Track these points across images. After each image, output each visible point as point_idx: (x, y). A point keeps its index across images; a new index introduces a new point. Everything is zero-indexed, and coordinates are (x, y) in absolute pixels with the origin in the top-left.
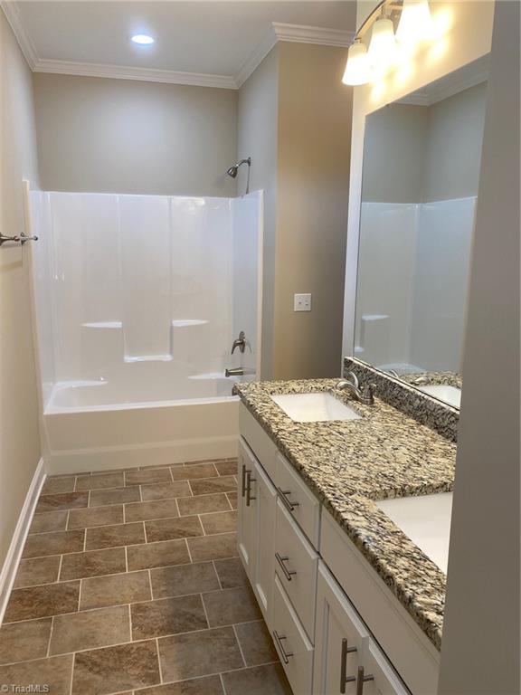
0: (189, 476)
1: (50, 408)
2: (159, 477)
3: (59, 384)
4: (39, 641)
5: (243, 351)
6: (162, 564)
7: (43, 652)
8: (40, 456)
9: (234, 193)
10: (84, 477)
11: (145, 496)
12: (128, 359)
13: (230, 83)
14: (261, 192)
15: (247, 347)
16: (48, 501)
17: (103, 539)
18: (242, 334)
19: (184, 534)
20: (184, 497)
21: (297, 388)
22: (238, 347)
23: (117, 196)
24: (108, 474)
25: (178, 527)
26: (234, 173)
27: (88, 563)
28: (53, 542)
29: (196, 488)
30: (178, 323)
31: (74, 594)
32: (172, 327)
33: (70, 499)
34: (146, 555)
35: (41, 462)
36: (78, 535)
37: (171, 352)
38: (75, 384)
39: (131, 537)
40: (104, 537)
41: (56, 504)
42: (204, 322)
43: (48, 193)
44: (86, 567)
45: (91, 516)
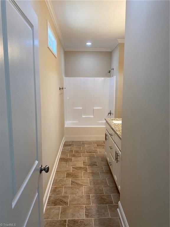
0: (96, 143)
1: (66, 126)
2: (90, 143)
3: (67, 122)
4: (65, 165)
5: (111, 115)
6: (89, 157)
7: (66, 166)
8: (63, 136)
9: (110, 76)
10: (73, 142)
11: (86, 146)
12: (83, 116)
13: (109, 50)
14: (115, 77)
15: (112, 114)
16: (65, 145)
17: (77, 152)
18: (111, 111)
19: (94, 152)
20: (95, 147)
21: (118, 119)
22: (109, 114)
23: (82, 78)
24: (78, 141)
25: (93, 151)
26: (110, 72)
27: (74, 155)
28: (67, 152)
29: (98, 145)
30: (95, 108)
31: (72, 159)
32: (93, 109)
33: (70, 145)
34: (86, 155)
35: (64, 138)
36: (72, 151)
37: (93, 116)
38: (71, 122)
39: (83, 152)
40: (77, 151)
41: (67, 146)
42: (101, 108)
43: (67, 78)
44: (74, 156)
45: (74, 148)
